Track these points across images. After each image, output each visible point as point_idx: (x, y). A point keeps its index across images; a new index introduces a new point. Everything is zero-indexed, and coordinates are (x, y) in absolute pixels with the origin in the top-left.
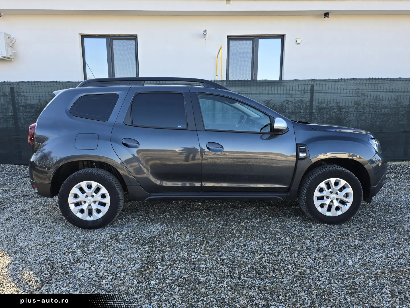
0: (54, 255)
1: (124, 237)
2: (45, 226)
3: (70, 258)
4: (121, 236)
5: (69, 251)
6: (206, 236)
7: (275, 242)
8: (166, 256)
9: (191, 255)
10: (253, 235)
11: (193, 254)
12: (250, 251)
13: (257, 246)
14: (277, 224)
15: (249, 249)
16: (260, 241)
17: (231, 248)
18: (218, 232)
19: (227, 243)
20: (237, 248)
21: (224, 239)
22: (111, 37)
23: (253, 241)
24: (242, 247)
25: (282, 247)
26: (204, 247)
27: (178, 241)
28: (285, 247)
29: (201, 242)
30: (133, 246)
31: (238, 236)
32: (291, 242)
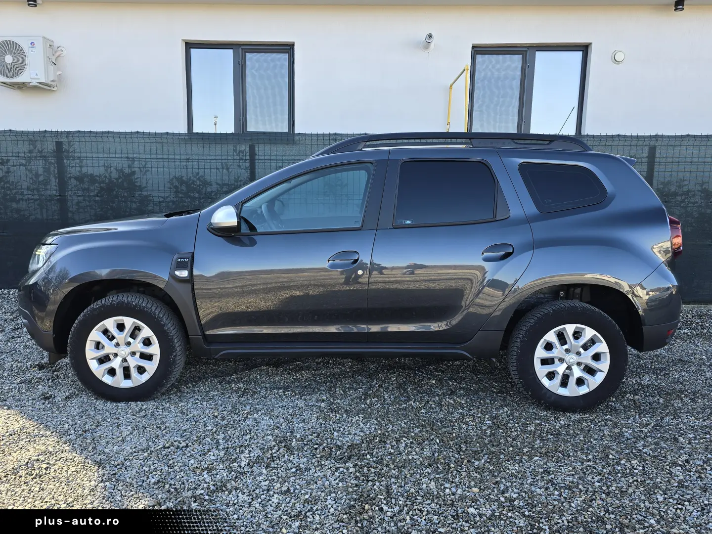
0: (174, 472)
1: (301, 442)
2: (142, 414)
3: (207, 481)
4: (294, 440)
5: (202, 467)
6: (464, 449)
7: (610, 468)
8: (395, 487)
9: (442, 487)
10: (559, 452)
11: (447, 485)
12: (563, 485)
13: (573, 475)
14: (603, 430)
15: (559, 480)
16: (578, 465)
17: (520, 476)
18: (486, 441)
19: (510, 465)
20: (533, 477)
21: (502, 456)
22: (242, 47)
23: (562, 464)
24: (543, 475)
25: (627, 479)
26: (466, 471)
27: (410, 457)
28: (633, 480)
29: (457, 461)
30: (323, 463)
31: (528, 453)
32: (644, 470)
